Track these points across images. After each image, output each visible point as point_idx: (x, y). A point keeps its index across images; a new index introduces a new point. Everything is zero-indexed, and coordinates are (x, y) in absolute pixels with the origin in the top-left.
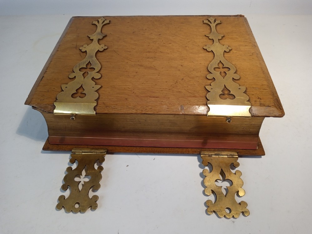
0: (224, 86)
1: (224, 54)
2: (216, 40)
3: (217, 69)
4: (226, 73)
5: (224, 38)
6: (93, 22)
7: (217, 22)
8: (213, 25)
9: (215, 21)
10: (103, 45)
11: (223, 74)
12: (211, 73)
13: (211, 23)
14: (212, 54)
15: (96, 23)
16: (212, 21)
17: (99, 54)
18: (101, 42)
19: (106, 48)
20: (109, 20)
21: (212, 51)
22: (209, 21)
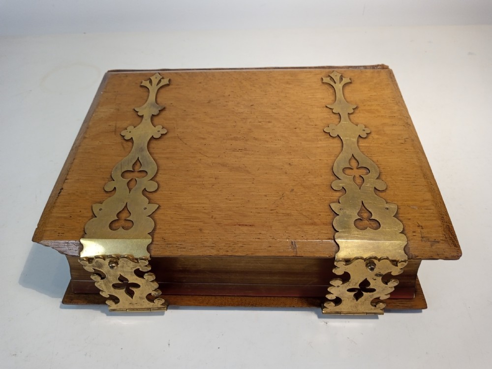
0: (361, 203)
1: (358, 142)
2: (344, 115)
3: (348, 171)
4: (363, 178)
5: (357, 111)
6: (142, 82)
7: (345, 81)
8: (338, 86)
9: (341, 79)
10: (159, 127)
11: (359, 181)
12: (340, 179)
13: (335, 83)
14: (339, 141)
15: (146, 83)
16: (337, 79)
17: (154, 144)
18: (156, 120)
19: (164, 132)
20: (168, 79)
21: (338, 135)
22: (332, 77)
